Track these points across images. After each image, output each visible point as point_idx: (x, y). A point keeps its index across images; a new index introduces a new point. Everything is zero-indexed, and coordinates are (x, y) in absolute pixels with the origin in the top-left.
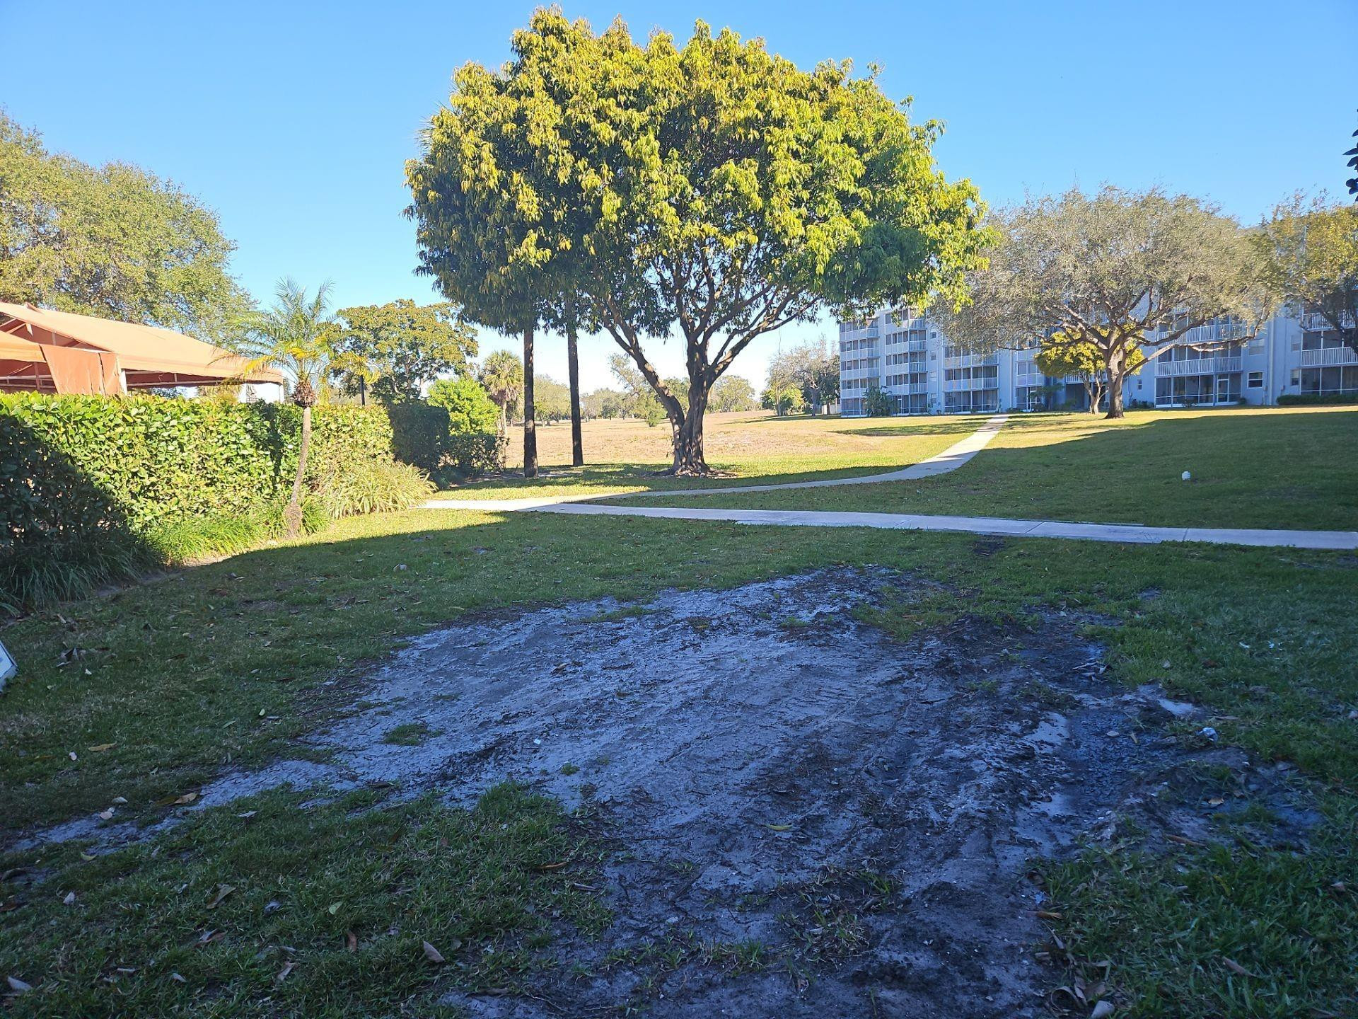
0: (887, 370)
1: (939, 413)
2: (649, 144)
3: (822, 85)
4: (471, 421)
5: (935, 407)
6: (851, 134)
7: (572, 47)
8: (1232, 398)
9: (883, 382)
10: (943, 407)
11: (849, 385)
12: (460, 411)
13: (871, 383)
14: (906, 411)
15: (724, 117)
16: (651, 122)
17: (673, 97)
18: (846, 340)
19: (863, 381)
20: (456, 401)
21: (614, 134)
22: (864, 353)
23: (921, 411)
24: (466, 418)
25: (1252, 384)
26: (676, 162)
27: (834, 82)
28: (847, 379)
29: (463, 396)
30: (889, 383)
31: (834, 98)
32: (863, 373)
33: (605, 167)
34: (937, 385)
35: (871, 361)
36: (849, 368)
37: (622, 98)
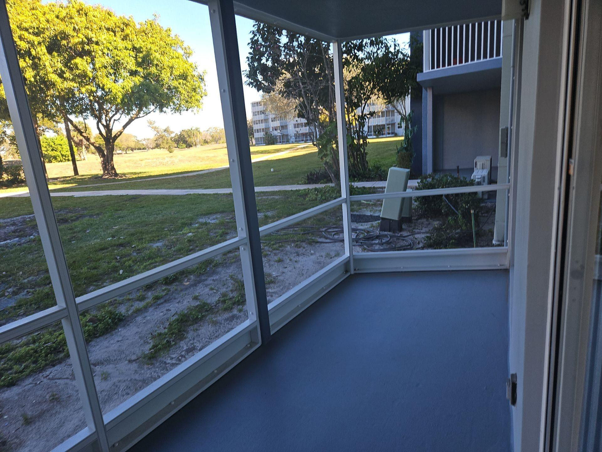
0: (272, 124)
1: (293, 143)
2: (42, 50)
3: (122, 26)
4: (62, 155)
5: (292, 140)
6: (135, 45)
7: (13, 5)
8: (392, 133)
9: (271, 130)
10: (294, 140)
11: (258, 131)
12: (56, 151)
13: (266, 130)
14: (280, 142)
15: (72, 40)
16: (43, 41)
17: (52, 32)
18: (254, 111)
19: (263, 129)
20: (53, 146)
21: (27, 46)
22: (262, 117)
23: (287, 142)
24: (59, 154)
25: (399, 127)
26: (57, 57)
27: (127, 25)
28: (256, 128)
29: (56, 143)
30: (273, 130)
31: (127, 31)
32: (262, 126)
33: (27, 59)
34: (291, 130)
35: (266, 120)
36: (257, 124)
37: (31, 31)
